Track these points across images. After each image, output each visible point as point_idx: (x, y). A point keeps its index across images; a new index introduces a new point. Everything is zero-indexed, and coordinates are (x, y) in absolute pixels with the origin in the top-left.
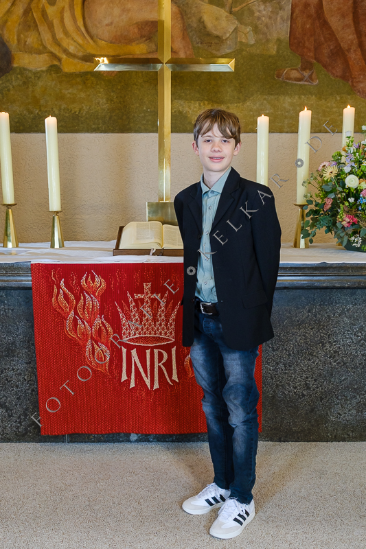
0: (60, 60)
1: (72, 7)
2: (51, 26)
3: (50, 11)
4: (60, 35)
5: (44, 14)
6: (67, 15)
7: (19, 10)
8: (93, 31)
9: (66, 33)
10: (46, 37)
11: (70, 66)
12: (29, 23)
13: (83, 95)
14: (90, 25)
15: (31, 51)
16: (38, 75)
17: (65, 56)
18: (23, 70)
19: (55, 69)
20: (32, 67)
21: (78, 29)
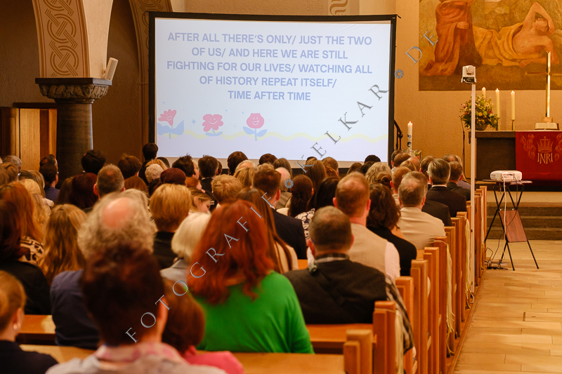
0: (502, 61)
1: (508, 40)
2: (499, 48)
3: (499, 42)
4: (502, 51)
5: (496, 44)
6: (506, 44)
7: (486, 42)
8: (516, 50)
9: (505, 51)
10: (497, 52)
11: (506, 63)
12: (490, 47)
13: (511, 75)
14: (515, 47)
15: (490, 57)
16: (492, 67)
17: (504, 60)
18: (486, 65)
19: (500, 65)
20: (490, 64)
21: (510, 49)
